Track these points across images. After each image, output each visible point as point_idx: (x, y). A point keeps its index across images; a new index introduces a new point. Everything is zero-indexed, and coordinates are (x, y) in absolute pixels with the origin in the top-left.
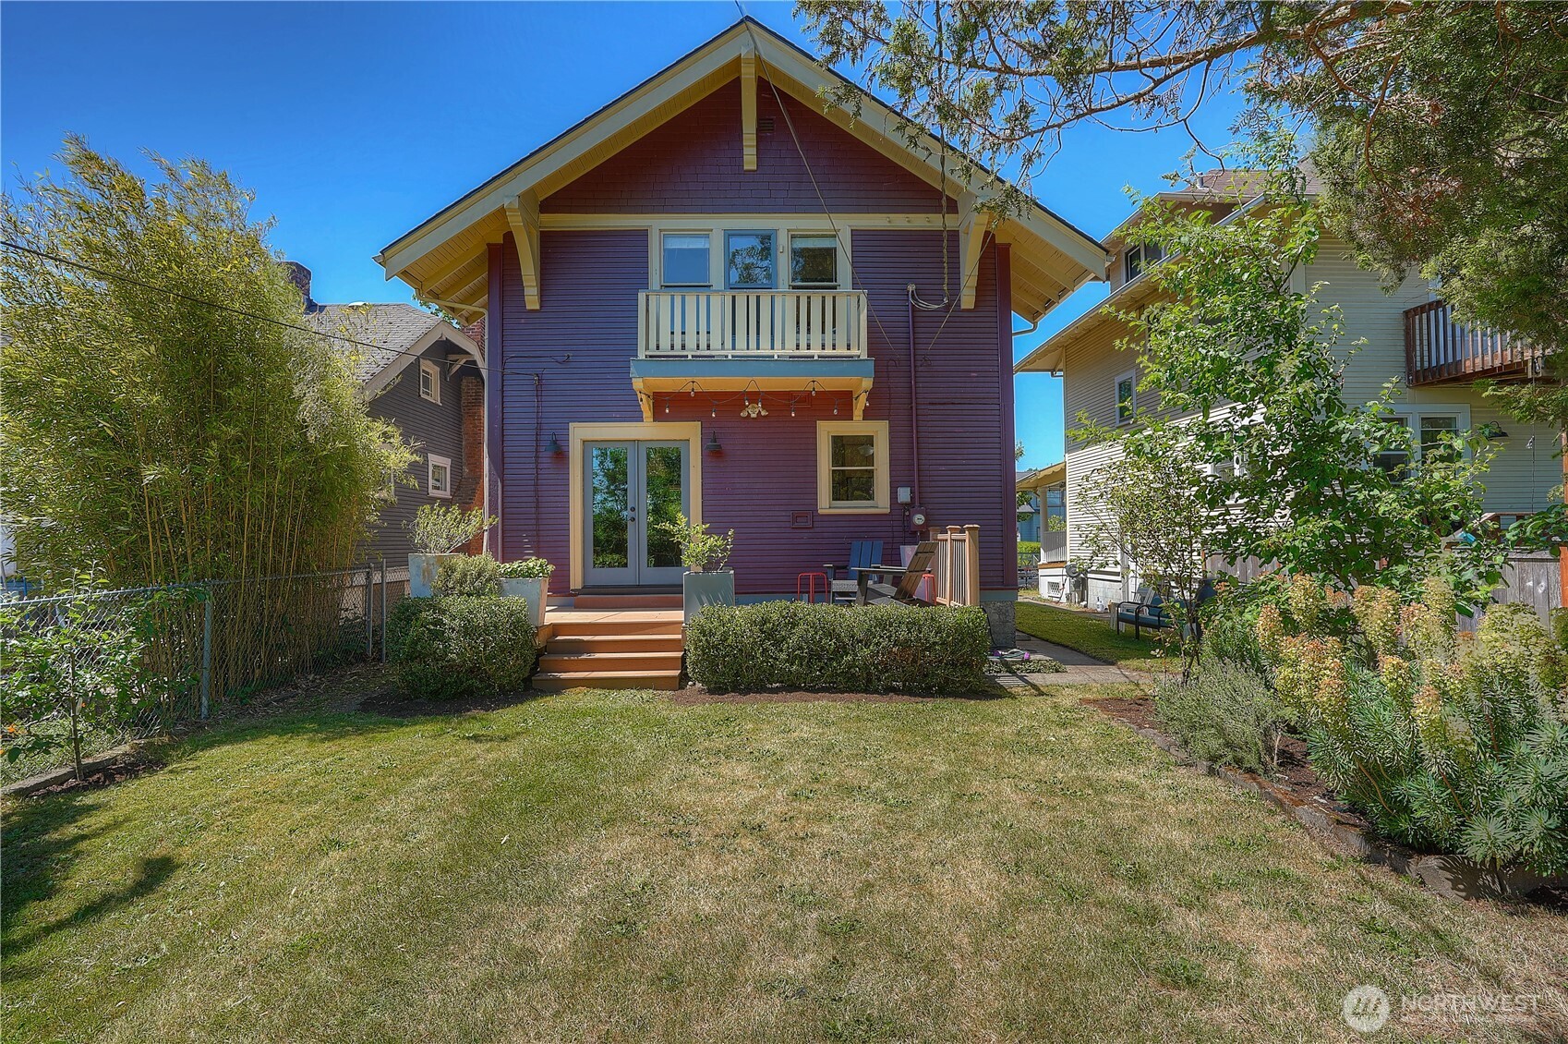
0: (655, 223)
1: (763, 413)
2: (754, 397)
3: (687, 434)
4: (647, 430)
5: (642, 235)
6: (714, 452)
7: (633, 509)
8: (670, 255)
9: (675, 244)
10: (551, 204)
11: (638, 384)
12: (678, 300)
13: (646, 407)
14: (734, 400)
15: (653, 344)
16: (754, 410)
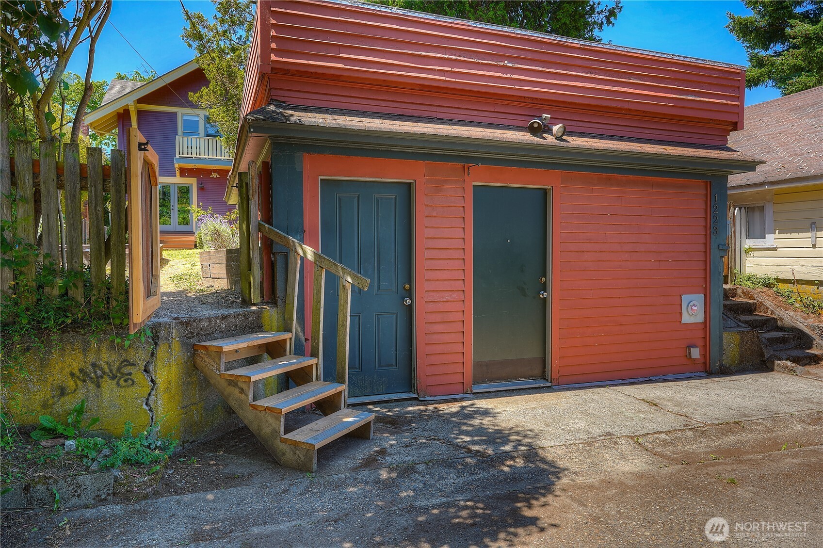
0: (180, 111)
1: (218, 176)
2: (215, 171)
3: (192, 182)
4: (178, 180)
5: (175, 114)
6: (201, 189)
7: (173, 206)
8: (185, 121)
9: (186, 118)
10: (140, 101)
11: (176, 165)
12: (190, 139)
13: (178, 173)
14: (209, 172)
15: (181, 153)
16: (215, 175)
